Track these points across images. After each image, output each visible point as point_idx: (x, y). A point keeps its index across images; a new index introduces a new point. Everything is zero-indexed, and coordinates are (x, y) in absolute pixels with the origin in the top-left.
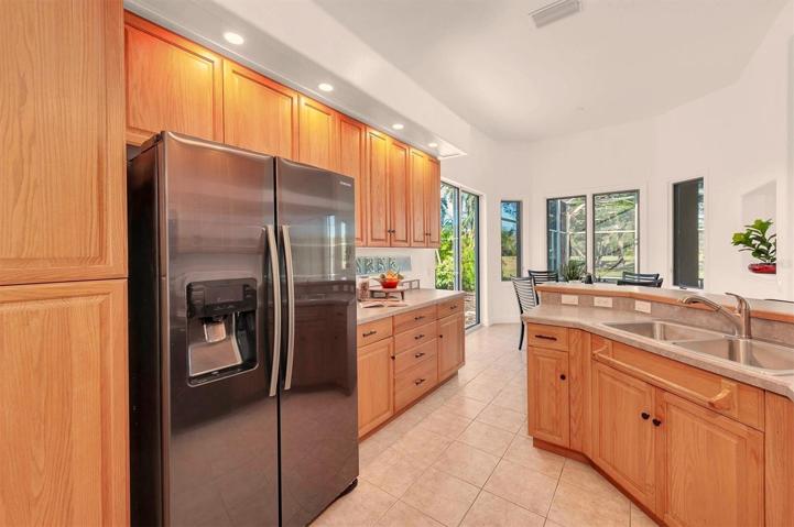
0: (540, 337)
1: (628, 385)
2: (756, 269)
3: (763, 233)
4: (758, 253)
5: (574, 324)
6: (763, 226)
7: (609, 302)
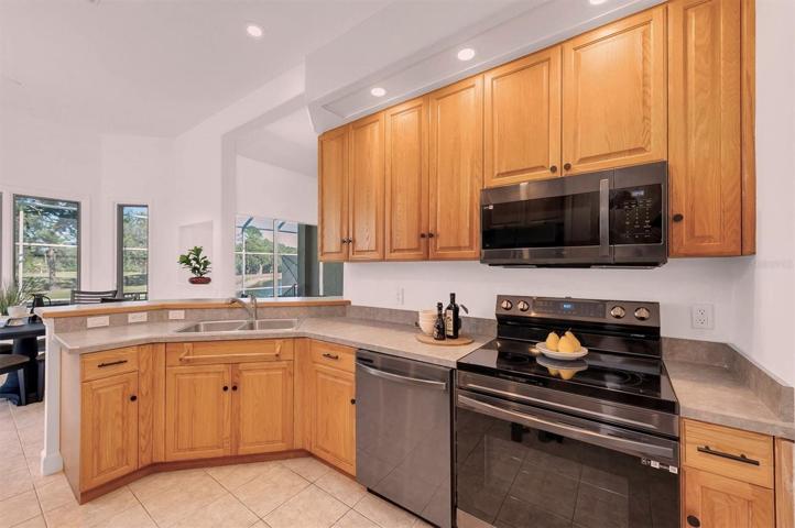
0: (103, 365)
1: (208, 373)
2: (193, 281)
3: (198, 255)
4: (194, 269)
5: (146, 339)
6: (198, 251)
7: (143, 317)
